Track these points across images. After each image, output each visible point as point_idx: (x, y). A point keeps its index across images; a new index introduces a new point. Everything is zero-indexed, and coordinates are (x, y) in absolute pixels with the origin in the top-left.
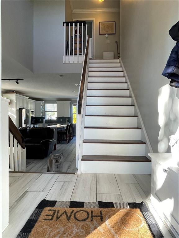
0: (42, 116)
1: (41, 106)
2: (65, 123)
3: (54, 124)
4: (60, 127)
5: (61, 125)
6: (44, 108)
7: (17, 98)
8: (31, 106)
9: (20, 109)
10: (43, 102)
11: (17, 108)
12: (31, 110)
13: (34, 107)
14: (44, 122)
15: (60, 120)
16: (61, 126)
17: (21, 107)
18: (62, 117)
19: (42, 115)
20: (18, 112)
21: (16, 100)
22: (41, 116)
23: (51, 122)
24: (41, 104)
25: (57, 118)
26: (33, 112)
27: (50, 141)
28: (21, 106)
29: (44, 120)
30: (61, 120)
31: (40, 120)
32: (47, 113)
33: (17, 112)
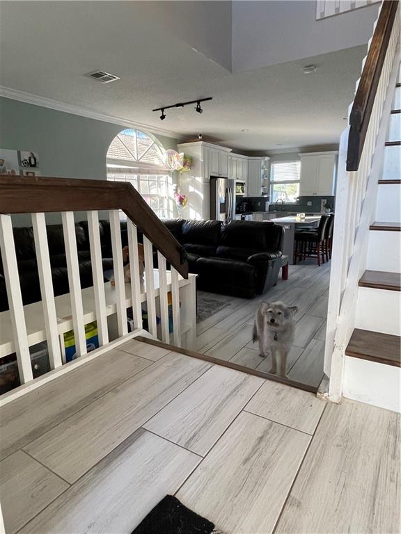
0: (263, 194)
1: (262, 171)
2: (319, 212)
3: (289, 213)
4: (303, 221)
5: (306, 215)
6: (268, 175)
7: (206, 152)
8: (238, 169)
9: (212, 177)
10: (267, 158)
11: (206, 177)
12: (238, 181)
13: (246, 173)
14: (267, 209)
15: (307, 203)
16: (307, 218)
17: (214, 173)
18: (311, 194)
19: (262, 191)
20: (208, 184)
21: (204, 159)
22: (259, 195)
23: (283, 209)
24: (262, 164)
25: (298, 198)
26: (242, 184)
27: (271, 259)
28: (213, 171)
29: (268, 204)
30: (309, 204)
31: (259, 204)
32: (274, 185)
33: (205, 186)
